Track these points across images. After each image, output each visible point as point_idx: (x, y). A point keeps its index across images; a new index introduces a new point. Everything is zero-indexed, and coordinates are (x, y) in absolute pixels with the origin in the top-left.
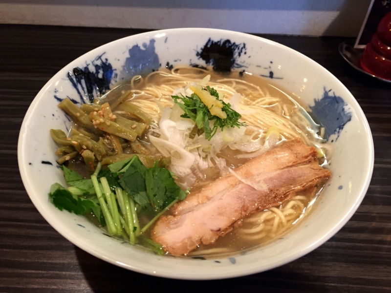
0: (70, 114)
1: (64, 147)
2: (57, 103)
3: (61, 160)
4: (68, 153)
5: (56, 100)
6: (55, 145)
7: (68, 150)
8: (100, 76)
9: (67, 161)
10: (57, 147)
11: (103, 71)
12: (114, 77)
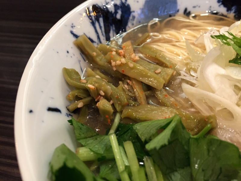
0: (86, 53)
1: (77, 91)
2: (73, 39)
3: (72, 107)
4: (81, 99)
5: (72, 36)
6: (66, 87)
7: (81, 95)
8: (118, 16)
9: (80, 108)
10: (69, 90)
11: (122, 12)
12: (132, 20)
